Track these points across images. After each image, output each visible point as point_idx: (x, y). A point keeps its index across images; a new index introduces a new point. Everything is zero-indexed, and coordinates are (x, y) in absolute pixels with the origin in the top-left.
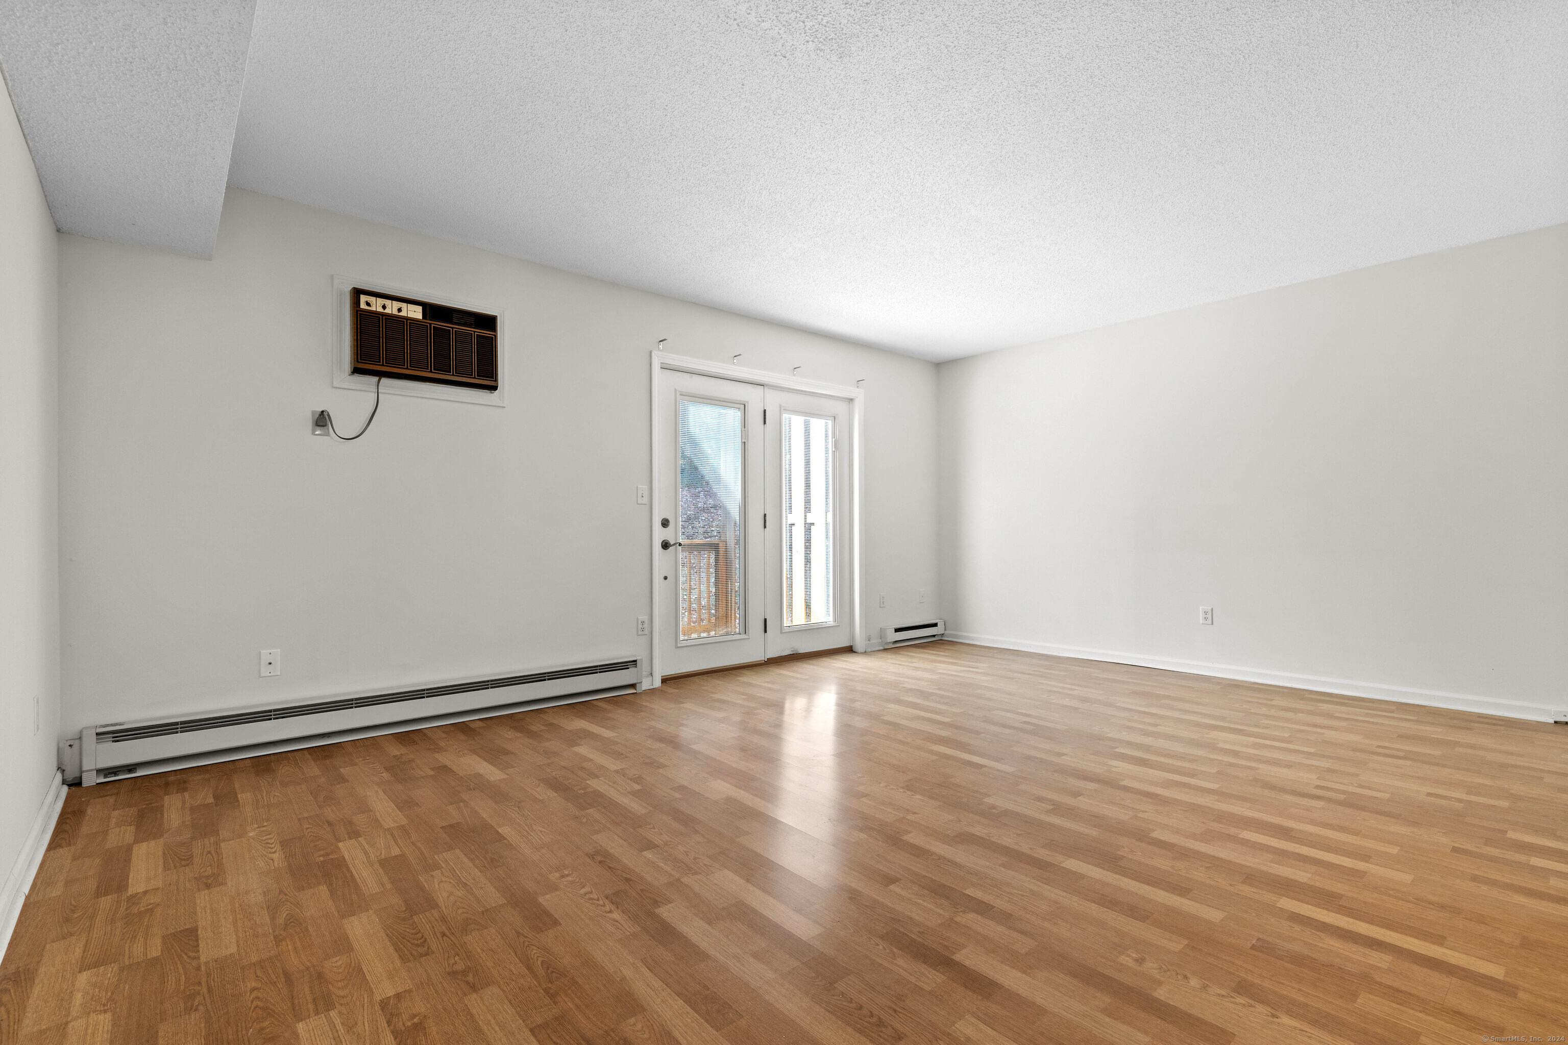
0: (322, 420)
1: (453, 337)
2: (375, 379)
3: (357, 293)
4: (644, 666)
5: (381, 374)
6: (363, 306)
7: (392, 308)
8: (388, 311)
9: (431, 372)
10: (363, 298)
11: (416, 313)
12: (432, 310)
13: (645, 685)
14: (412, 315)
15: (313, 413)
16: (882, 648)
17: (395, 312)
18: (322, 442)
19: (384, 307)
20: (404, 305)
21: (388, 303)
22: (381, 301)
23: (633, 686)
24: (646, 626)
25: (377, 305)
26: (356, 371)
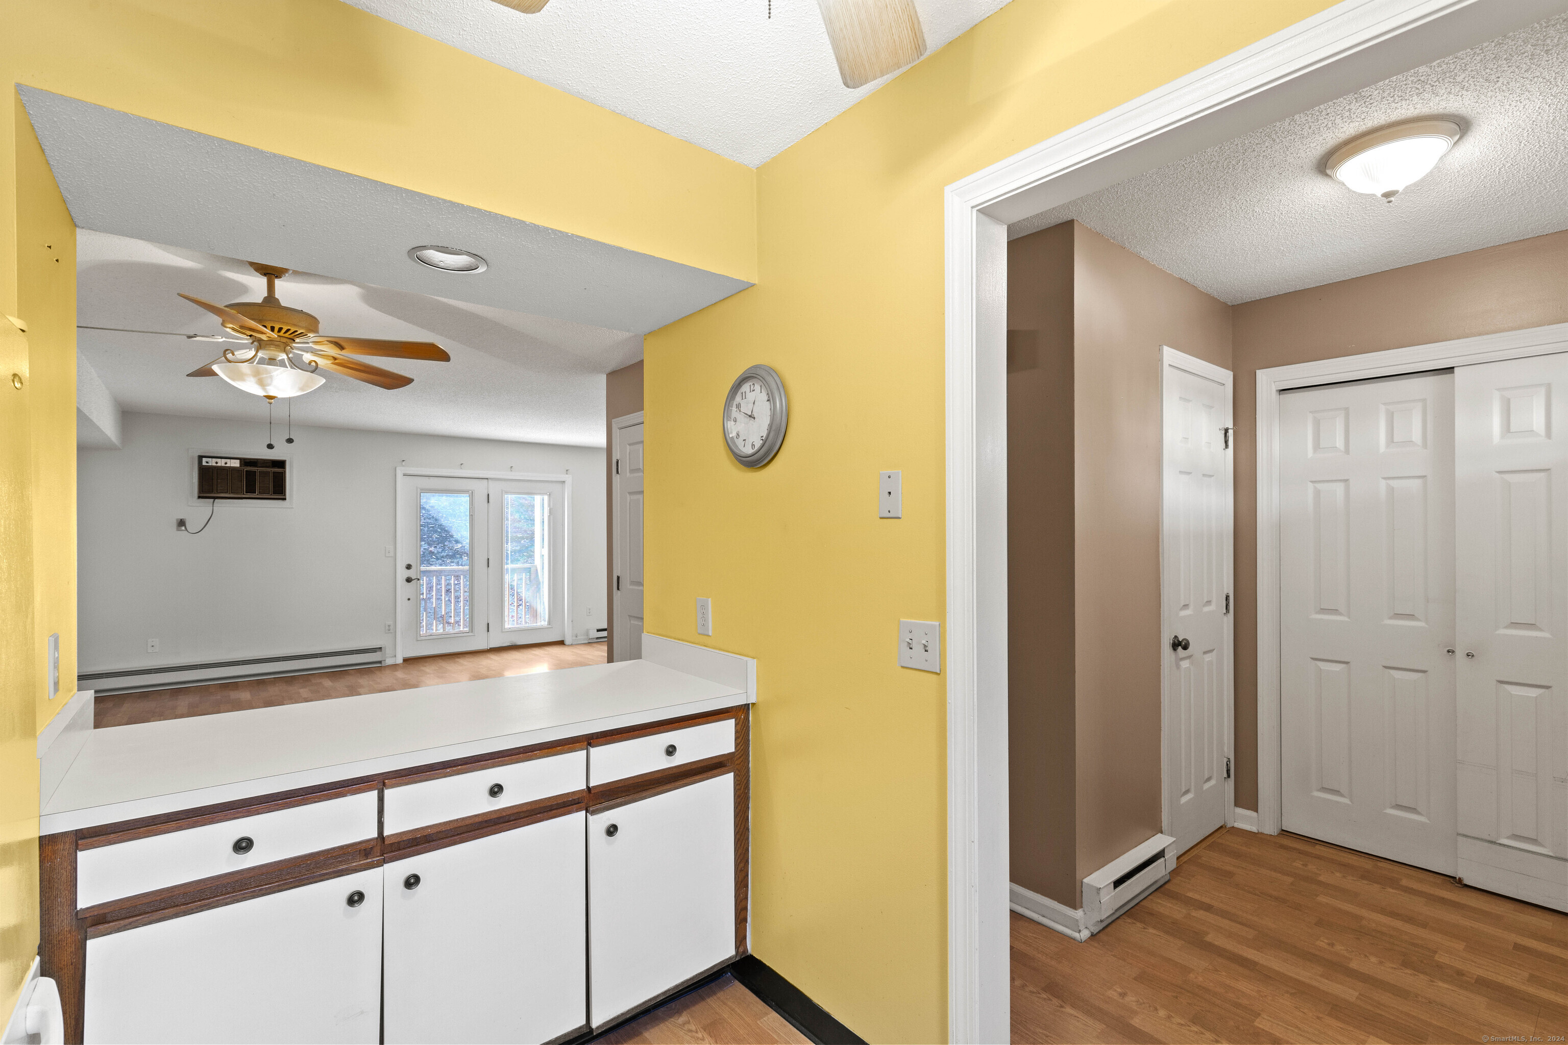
0: (182, 523)
1: (258, 474)
2: (212, 500)
3: (201, 458)
4: (388, 651)
5: (215, 498)
6: (204, 463)
7: (221, 463)
8: (219, 465)
9: (244, 494)
10: (204, 460)
11: (236, 464)
12: (245, 462)
13: (389, 661)
14: (233, 465)
15: (177, 520)
16: (587, 642)
17: (223, 465)
18: (183, 533)
19: (217, 463)
20: (228, 461)
21: (219, 460)
22: (215, 460)
23: (380, 662)
24: (392, 628)
25: (212, 462)
26: (199, 497)
